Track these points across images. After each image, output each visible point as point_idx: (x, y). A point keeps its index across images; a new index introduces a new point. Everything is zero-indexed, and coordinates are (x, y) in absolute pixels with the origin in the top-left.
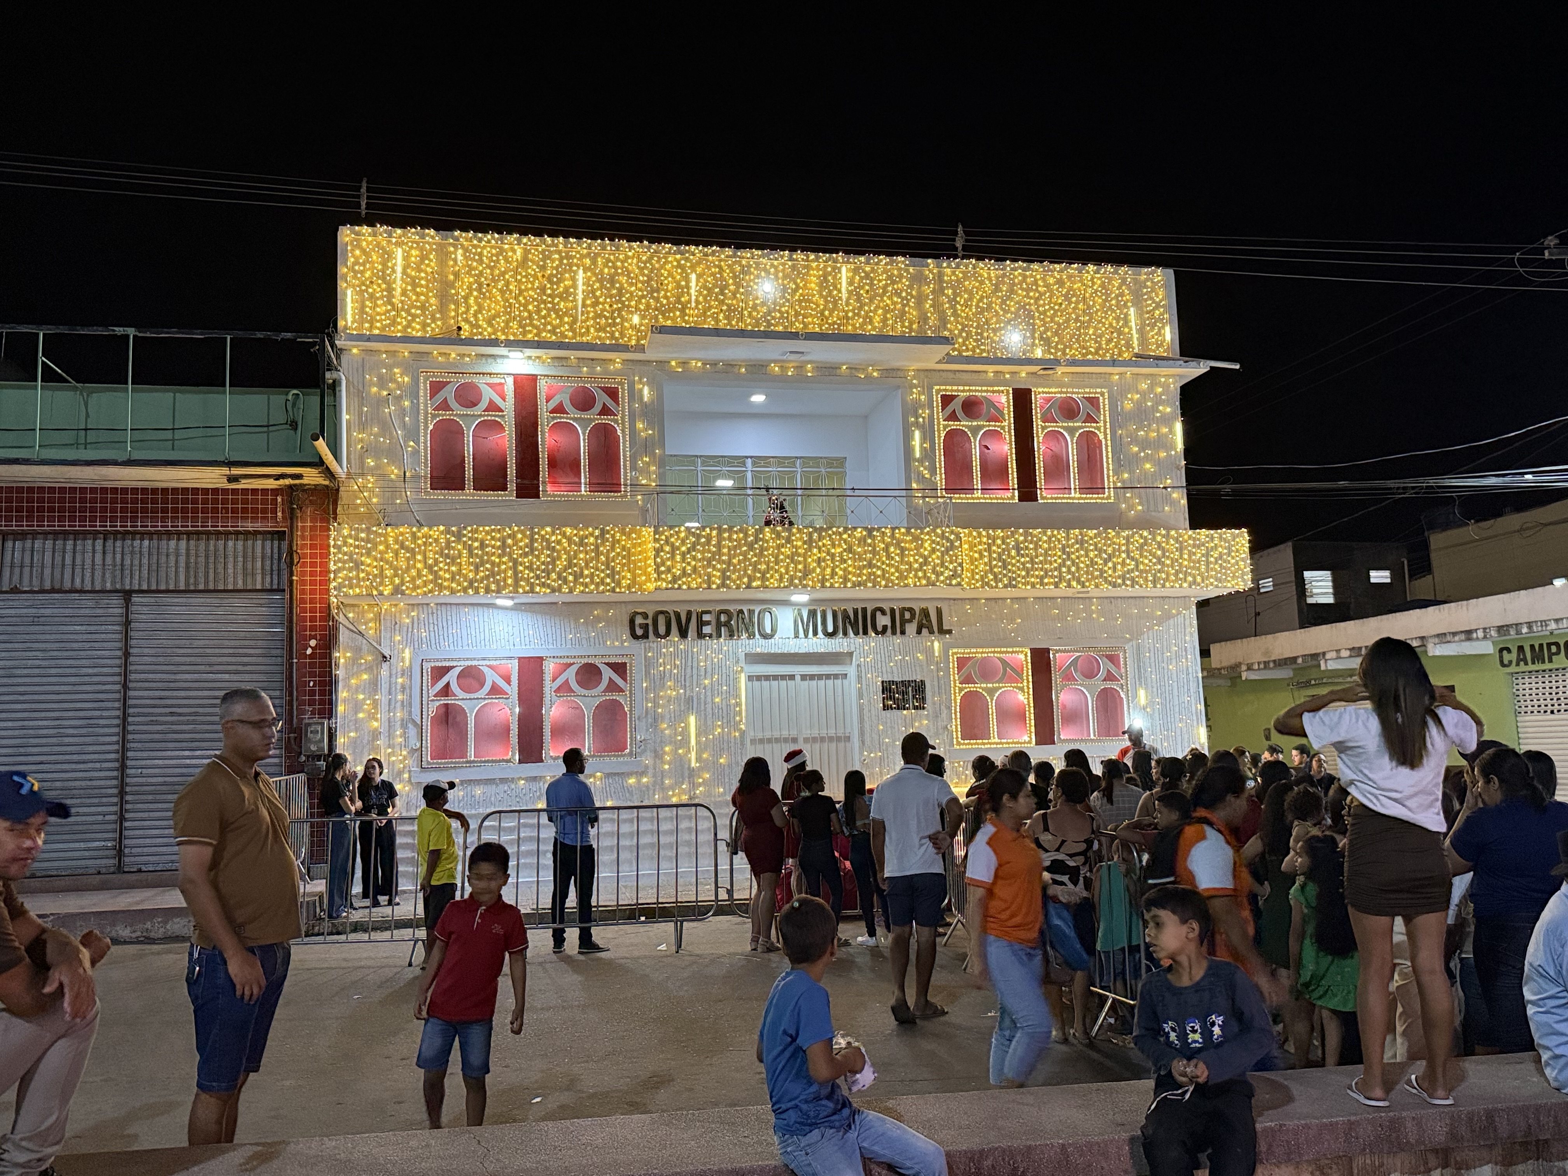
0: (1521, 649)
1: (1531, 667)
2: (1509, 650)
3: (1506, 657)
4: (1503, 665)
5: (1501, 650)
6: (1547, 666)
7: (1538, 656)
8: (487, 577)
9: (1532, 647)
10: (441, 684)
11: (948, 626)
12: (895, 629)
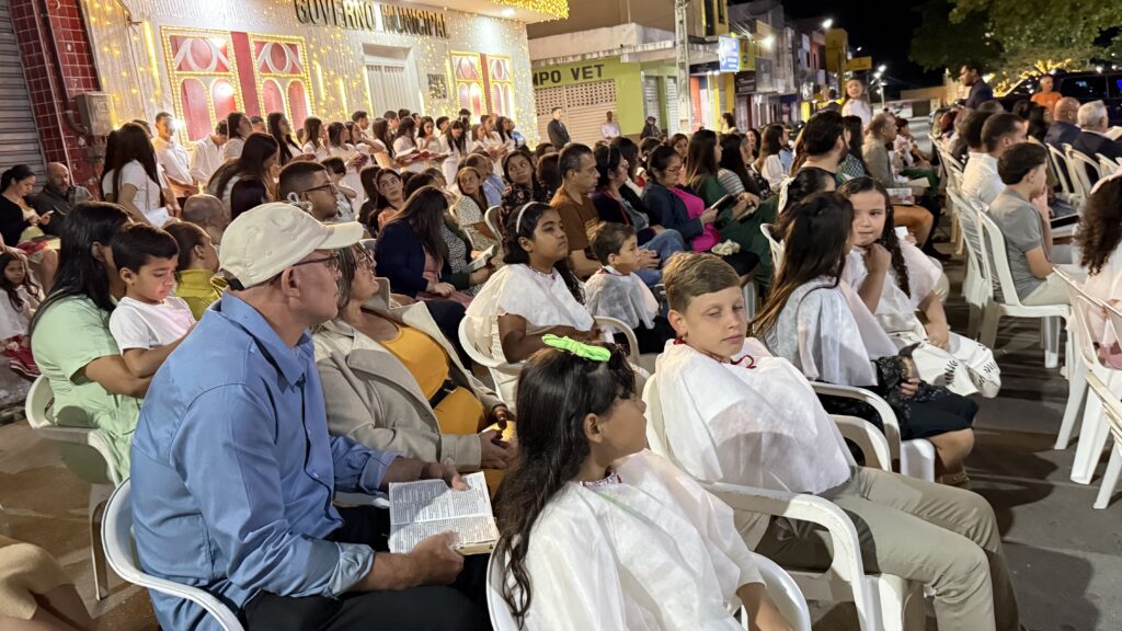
10: (180, 56)
11: (448, 31)
12: (427, 31)
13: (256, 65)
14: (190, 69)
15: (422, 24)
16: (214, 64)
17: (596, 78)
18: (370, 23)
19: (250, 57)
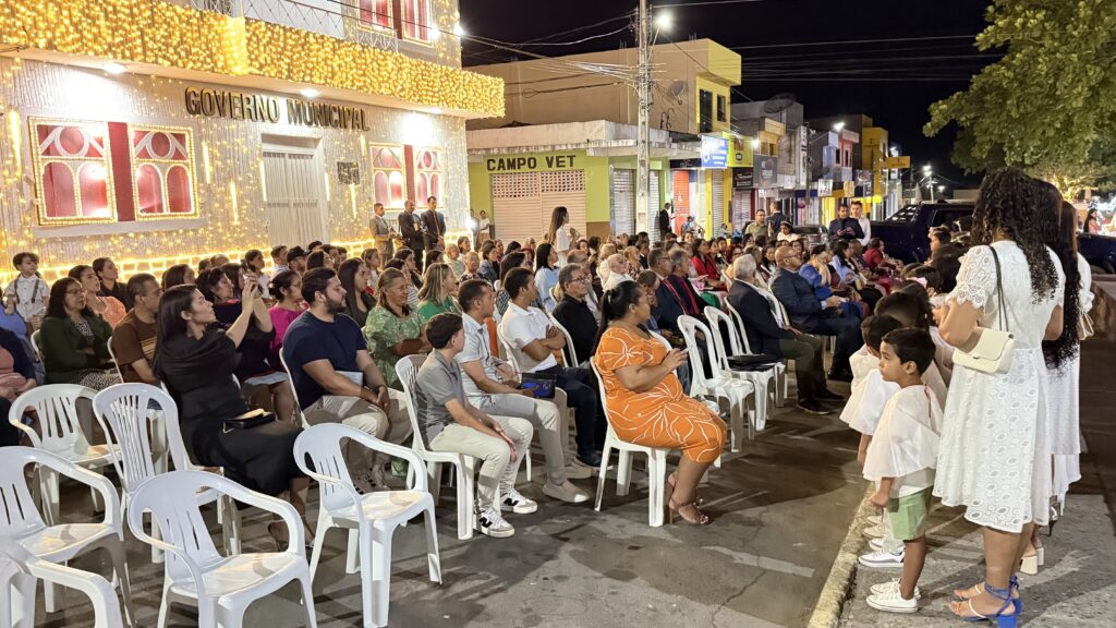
0: (501, 161)
1: (507, 171)
2: (494, 161)
3: (492, 164)
4: (489, 169)
5: (489, 161)
6: (517, 171)
7: (511, 165)
8: (122, 43)
9: (509, 160)
10: (47, 143)
11: (367, 124)
12: (342, 124)
13: (133, 151)
14: (58, 154)
15: (336, 116)
16: (85, 149)
17: (568, 167)
18: (273, 116)
19: (127, 145)
